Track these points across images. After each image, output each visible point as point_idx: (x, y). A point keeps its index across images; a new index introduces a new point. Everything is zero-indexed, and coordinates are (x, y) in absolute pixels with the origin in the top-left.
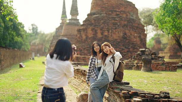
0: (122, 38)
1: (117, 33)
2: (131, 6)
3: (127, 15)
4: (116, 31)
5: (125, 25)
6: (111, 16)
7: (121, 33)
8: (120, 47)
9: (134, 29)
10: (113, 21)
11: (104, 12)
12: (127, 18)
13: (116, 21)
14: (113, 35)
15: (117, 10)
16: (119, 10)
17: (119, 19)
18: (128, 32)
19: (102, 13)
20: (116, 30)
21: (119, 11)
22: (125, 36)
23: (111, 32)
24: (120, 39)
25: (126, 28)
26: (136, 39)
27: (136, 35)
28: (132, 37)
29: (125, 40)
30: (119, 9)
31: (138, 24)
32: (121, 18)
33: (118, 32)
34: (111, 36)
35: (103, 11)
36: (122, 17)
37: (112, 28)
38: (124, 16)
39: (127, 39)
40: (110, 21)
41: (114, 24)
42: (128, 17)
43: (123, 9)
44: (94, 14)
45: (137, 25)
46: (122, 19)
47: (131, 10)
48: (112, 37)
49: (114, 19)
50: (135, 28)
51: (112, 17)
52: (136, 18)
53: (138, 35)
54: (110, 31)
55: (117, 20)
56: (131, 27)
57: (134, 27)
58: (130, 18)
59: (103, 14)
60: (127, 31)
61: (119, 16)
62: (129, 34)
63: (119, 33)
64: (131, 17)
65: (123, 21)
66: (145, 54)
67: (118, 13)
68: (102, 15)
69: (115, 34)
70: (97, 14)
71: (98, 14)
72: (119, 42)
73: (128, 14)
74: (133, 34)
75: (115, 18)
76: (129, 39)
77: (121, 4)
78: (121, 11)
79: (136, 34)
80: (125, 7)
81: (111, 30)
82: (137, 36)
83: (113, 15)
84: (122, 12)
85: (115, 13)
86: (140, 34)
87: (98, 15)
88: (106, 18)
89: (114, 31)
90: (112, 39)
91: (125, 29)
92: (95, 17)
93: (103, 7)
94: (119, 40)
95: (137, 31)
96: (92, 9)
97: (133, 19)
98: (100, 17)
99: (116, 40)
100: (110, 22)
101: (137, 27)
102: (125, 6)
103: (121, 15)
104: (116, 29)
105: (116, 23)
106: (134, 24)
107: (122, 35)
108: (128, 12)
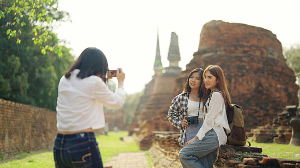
0: (255, 91)
1: (245, 83)
2: (268, 36)
3: (262, 53)
4: (243, 80)
5: (259, 69)
6: (234, 55)
7: (251, 82)
8: (251, 107)
9: (276, 76)
10: (238, 63)
11: (222, 48)
12: (263, 58)
13: (243, 64)
14: (238, 86)
15: (245, 44)
16: (249, 44)
17: (248, 58)
18: (265, 81)
19: (218, 49)
20: (244, 78)
21: (247, 46)
22: (260, 88)
23: (235, 83)
24: (251, 94)
25: (261, 74)
26: (280, 93)
27: (279, 86)
28: (273, 90)
29: (259, 95)
30: (248, 42)
31: (283, 68)
32: (252, 57)
33: (247, 82)
34: (235, 88)
35: (219, 46)
36: (253, 55)
37: (235, 76)
38: (258, 53)
39: (263, 94)
40: (232, 62)
41: (240, 68)
42: (265, 55)
43: (255, 42)
44: (205, 52)
45: (280, 69)
46: (253, 59)
47: (269, 43)
48: (236, 91)
49: (239, 59)
50: (278, 75)
51: (236, 57)
52: (278, 57)
53: (283, 87)
54: (233, 81)
55: (244, 62)
56: (270, 72)
57: (275, 73)
58: (268, 58)
59: (220, 51)
60: (263, 80)
61: (248, 54)
62: (267, 85)
63: (250, 83)
64: (270, 56)
65: (255, 62)
66: (297, 114)
67: (246, 49)
68: (219, 53)
69: (241, 84)
70: (209, 52)
71: (212, 52)
72: (249, 99)
73: (264, 50)
74: (274, 85)
75: (242, 57)
76: (266, 94)
77: (251, 34)
78: (252, 46)
79: (280, 84)
80: (259, 39)
81: (235, 79)
82: (281, 88)
83: (239, 53)
84: (253, 48)
85: (241, 49)
86: (287, 84)
87: (210, 54)
88: (225, 58)
89: (240, 80)
90: (237, 95)
91: (260, 76)
92: (206, 57)
93: (220, 40)
94: (249, 96)
95: (281, 79)
96: (201, 44)
97: (273, 60)
98: (215, 57)
99: (244, 95)
100: (233, 64)
101: (281, 73)
102: (259, 37)
103: (251, 53)
104: (243, 76)
105: (244, 67)
106: (275, 68)
107: (254, 86)
108: (265, 47)
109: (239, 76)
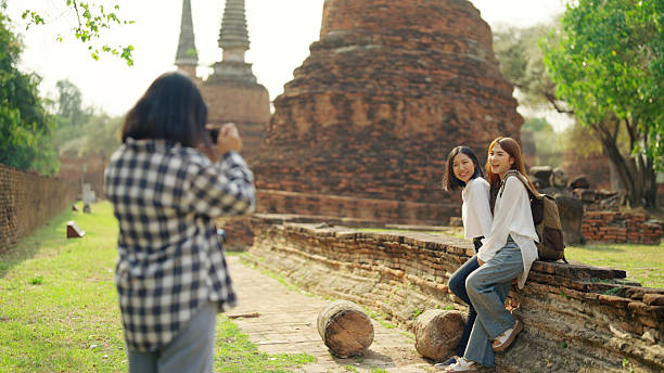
0: (443, 128)
1: (423, 111)
2: (469, 15)
3: (457, 49)
4: (420, 106)
5: (451, 84)
6: (400, 52)
7: (436, 111)
8: (436, 162)
9: (484, 97)
10: (409, 70)
11: (376, 38)
12: (458, 60)
13: (420, 71)
14: (410, 118)
15: (423, 30)
16: (430, 31)
17: (430, 60)
18: (464, 107)
19: (368, 39)
20: (422, 101)
21: (428, 35)
22: (453, 122)
23: (403, 110)
24: (434, 134)
25: (456, 95)
26: (490, 133)
27: (488, 118)
28: (477, 126)
29: (451, 137)
30: (429, 27)
31: (496, 82)
32: (436, 57)
33: (429, 109)
34: (404, 121)
35: (369, 32)
36: (437, 53)
37: (405, 95)
38: (448, 50)
39: (459, 135)
40: (397, 69)
41: (415, 80)
42: (462, 55)
43: (442, 26)
44: (339, 43)
45: (490, 84)
46: (439, 61)
47: (468, 28)
48: (406, 128)
49: (412, 61)
50: (487, 95)
51: (405, 55)
52: (487, 58)
53: (497, 121)
54: (400, 106)
55: (422, 67)
56: (472, 90)
57: (482, 92)
58: (468, 58)
59: (373, 43)
60: (459, 107)
61: (429, 51)
62: (467, 117)
63: (433, 111)
64: (470, 56)
65: (443, 69)
66: (551, 183)
67: (424, 40)
68: (369, 47)
69: (416, 114)
70: (347, 45)
71: (353, 44)
72: (432, 145)
73: (460, 44)
74: (479, 116)
75: (417, 57)
76: (465, 135)
77: (434, 8)
78: (438, 34)
79: (491, 115)
80: (450, 21)
81: (405, 102)
82: (492, 122)
83: (410, 48)
84: (438, 38)
85: (414, 41)
86: (504, 114)
87: (351, 48)
88: (384, 58)
89: (415, 104)
90: (407, 135)
91: (453, 98)
92: (341, 54)
93: (372, 20)
94: (431, 138)
95: (492, 104)
96: (328, 23)
97: (478, 64)
98: (361, 55)
99: (420, 135)
100: (400, 72)
101: (493, 92)
102: (450, 16)
103: (435, 49)
104: (419, 97)
105: (421, 77)
106: (480, 82)
107: (440, 118)
108: (460, 37)
109: (411, 96)
